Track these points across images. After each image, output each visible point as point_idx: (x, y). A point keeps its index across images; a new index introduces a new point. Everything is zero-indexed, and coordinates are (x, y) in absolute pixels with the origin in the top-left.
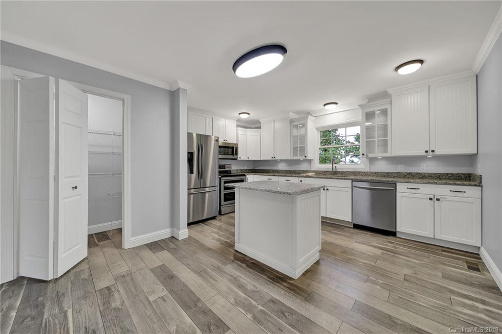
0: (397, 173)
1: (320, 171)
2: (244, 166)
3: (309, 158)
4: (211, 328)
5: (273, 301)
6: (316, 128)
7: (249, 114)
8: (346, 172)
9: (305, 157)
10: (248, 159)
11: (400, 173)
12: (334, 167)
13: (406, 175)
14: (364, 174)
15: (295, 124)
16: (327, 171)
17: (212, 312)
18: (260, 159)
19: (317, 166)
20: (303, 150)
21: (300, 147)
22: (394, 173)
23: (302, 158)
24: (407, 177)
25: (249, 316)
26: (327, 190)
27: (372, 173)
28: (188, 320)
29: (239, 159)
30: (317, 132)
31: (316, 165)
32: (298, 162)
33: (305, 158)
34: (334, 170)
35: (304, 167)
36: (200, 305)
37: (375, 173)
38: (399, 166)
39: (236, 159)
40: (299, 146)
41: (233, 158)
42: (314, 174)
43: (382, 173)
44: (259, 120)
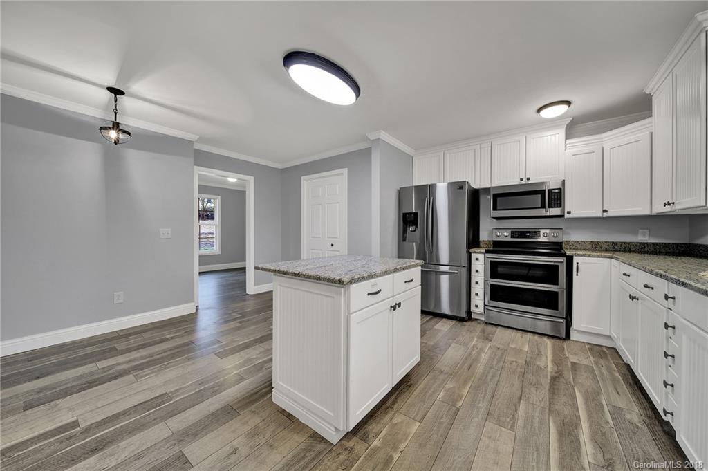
7: (568, 103)
10: (605, 215)
18: (647, 212)
29: (567, 216)
39: (562, 217)
41: (548, 214)
44: (645, 93)
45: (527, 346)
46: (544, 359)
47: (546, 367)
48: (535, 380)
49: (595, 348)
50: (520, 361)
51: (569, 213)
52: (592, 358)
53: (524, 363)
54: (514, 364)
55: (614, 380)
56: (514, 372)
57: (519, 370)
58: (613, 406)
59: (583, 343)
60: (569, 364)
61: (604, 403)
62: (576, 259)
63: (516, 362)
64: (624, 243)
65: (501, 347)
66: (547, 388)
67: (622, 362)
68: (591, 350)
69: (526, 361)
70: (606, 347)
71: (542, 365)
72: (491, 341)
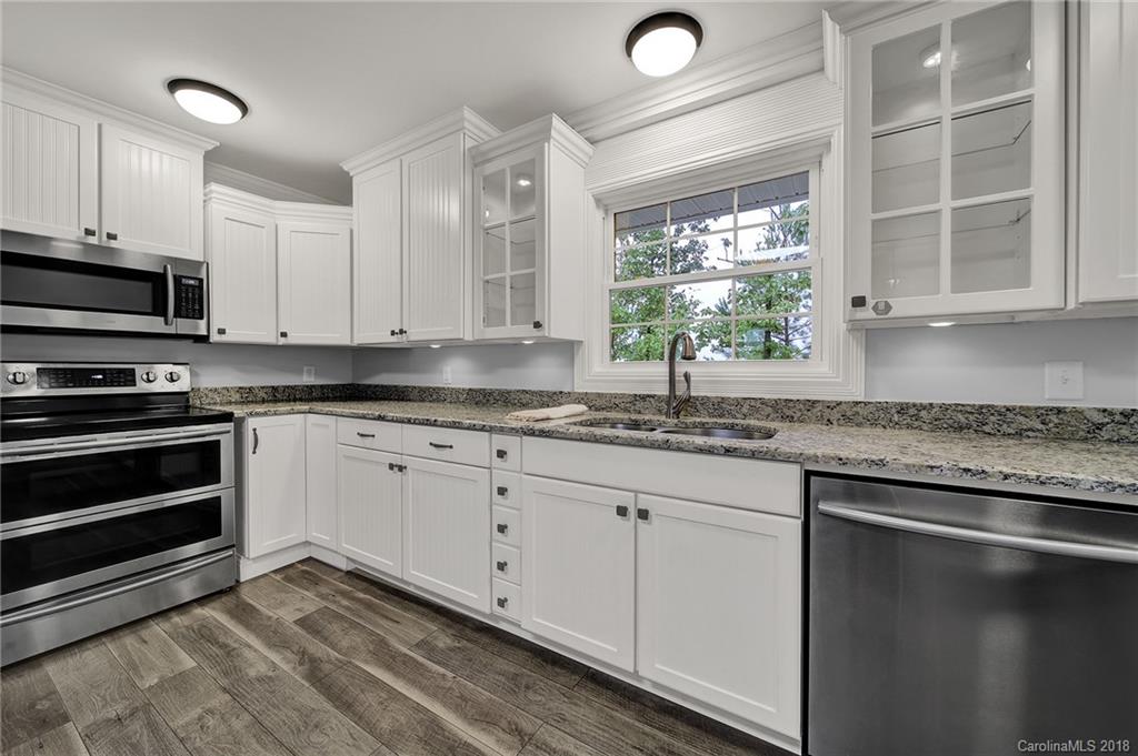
0: (1043, 414)
1: (616, 396)
2: (300, 372)
3: (557, 329)
6: (598, 201)
7: (244, 108)
9: (537, 325)
10: (282, 341)
11: (1059, 411)
12: (680, 378)
13: (1100, 427)
14: (835, 415)
15: (490, 168)
16: (644, 398)
18: (346, 341)
19: (602, 372)
20: (528, 291)
21: (512, 277)
22: (1024, 411)
23: (525, 332)
24: (1105, 434)
26: (643, 514)
27: (884, 408)
29: (215, 337)
30: (600, 214)
32: (510, 353)
33: (536, 333)
34: (681, 391)
35: (542, 374)
37: (902, 409)
38: (1048, 370)
39: (204, 339)
40: (508, 273)
42: (582, 408)
43: (945, 408)
44: (341, 168)
45: (183, 655)
46: (247, 653)
47: (274, 666)
48: (294, 715)
49: (290, 572)
50: (213, 703)
51: (221, 332)
52: (306, 593)
53: (228, 697)
54: (210, 721)
55: (369, 606)
56: (237, 743)
57: (237, 724)
58: (417, 645)
59: (266, 575)
60: (297, 628)
61: (405, 650)
62: (251, 423)
63: (211, 712)
64: (288, 387)
65: (118, 708)
66: (328, 706)
67: (342, 574)
68: (288, 579)
69: (225, 690)
70: (299, 562)
71: (263, 669)
72: (66, 719)
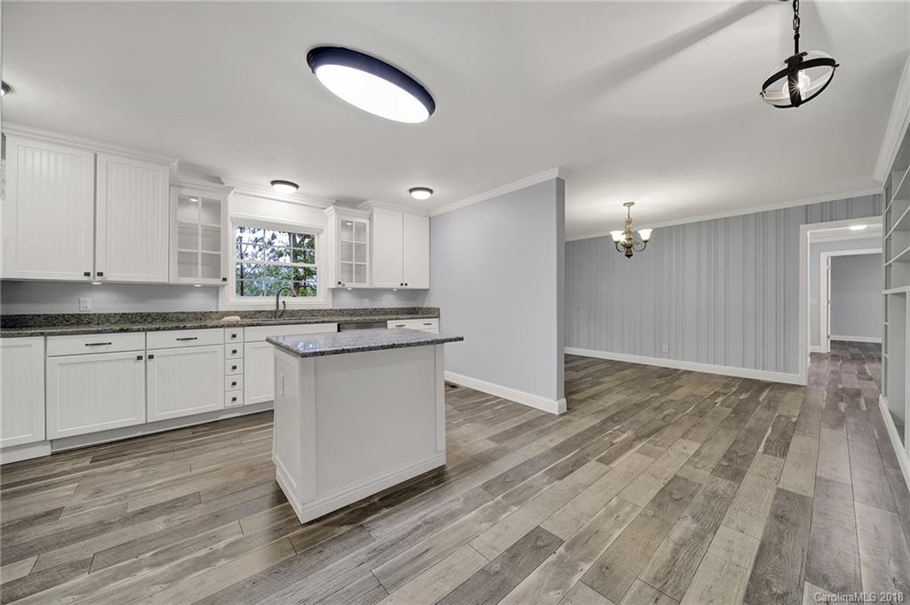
4: (542, 544)
5: (487, 487)
8: (298, 311)
17: (512, 547)
25: (514, 509)
28: (532, 578)
31: (231, 300)
36: (496, 567)
